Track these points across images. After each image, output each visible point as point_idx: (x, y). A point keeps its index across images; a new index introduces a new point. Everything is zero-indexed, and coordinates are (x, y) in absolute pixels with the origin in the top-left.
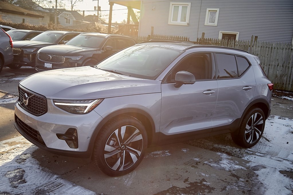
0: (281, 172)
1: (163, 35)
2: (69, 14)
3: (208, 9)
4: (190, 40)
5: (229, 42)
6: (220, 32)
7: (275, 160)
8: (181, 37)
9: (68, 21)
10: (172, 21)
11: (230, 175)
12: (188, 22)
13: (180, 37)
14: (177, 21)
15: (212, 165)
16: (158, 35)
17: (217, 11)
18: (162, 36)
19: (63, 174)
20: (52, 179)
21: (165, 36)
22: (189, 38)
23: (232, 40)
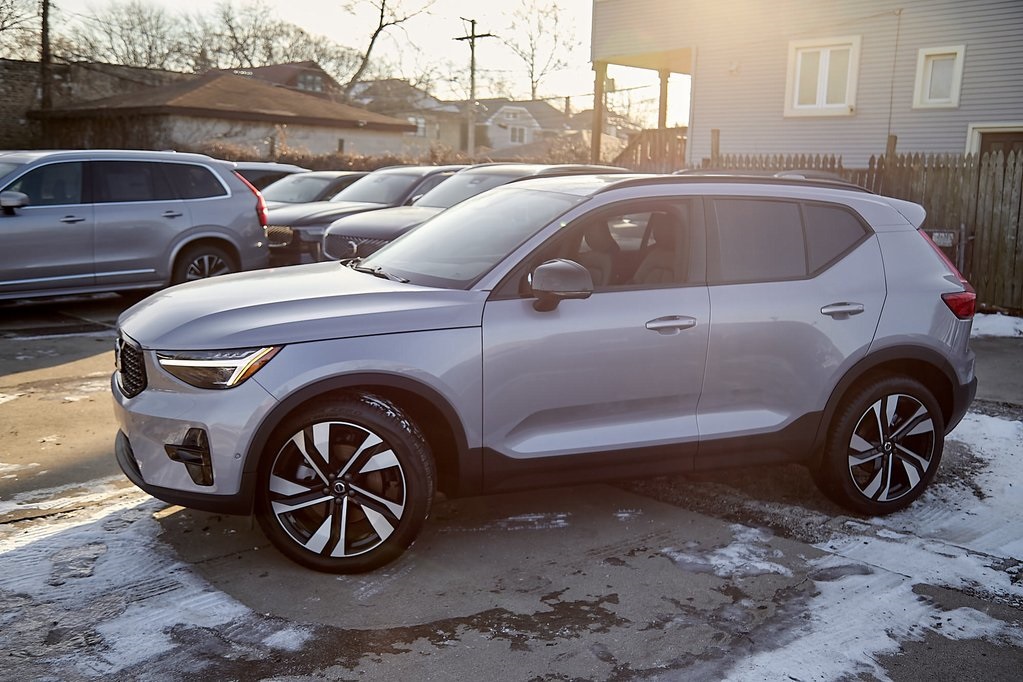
0: (917, 589)
1: (751, 156)
2: (522, 112)
3: (923, 52)
4: (844, 166)
5: (983, 163)
6: (970, 130)
7: (933, 552)
8: (814, 156)
9: (517, 134)
10: (796, 106)
11: (719, 590)
12: (853, 103)
13: (811, 157)
14: (814, 103)
15: (678, 557)
16: (734, 157)
17: (956, 54)
18: (748, 157)
19: (203, 562)
20: (161, 572)
21: (758, 156)
22: (841, 158)
23: (994, 153)
